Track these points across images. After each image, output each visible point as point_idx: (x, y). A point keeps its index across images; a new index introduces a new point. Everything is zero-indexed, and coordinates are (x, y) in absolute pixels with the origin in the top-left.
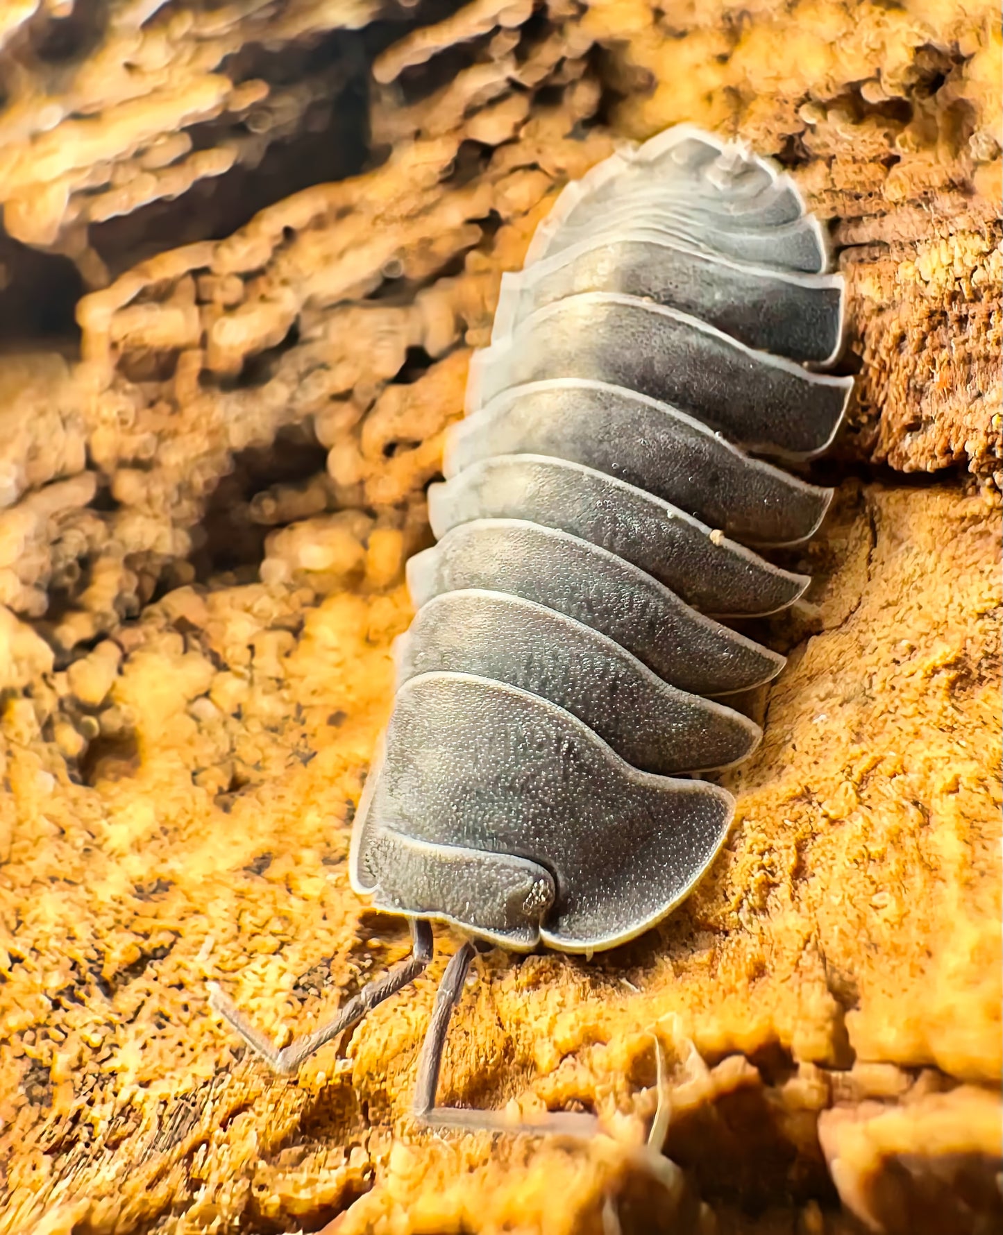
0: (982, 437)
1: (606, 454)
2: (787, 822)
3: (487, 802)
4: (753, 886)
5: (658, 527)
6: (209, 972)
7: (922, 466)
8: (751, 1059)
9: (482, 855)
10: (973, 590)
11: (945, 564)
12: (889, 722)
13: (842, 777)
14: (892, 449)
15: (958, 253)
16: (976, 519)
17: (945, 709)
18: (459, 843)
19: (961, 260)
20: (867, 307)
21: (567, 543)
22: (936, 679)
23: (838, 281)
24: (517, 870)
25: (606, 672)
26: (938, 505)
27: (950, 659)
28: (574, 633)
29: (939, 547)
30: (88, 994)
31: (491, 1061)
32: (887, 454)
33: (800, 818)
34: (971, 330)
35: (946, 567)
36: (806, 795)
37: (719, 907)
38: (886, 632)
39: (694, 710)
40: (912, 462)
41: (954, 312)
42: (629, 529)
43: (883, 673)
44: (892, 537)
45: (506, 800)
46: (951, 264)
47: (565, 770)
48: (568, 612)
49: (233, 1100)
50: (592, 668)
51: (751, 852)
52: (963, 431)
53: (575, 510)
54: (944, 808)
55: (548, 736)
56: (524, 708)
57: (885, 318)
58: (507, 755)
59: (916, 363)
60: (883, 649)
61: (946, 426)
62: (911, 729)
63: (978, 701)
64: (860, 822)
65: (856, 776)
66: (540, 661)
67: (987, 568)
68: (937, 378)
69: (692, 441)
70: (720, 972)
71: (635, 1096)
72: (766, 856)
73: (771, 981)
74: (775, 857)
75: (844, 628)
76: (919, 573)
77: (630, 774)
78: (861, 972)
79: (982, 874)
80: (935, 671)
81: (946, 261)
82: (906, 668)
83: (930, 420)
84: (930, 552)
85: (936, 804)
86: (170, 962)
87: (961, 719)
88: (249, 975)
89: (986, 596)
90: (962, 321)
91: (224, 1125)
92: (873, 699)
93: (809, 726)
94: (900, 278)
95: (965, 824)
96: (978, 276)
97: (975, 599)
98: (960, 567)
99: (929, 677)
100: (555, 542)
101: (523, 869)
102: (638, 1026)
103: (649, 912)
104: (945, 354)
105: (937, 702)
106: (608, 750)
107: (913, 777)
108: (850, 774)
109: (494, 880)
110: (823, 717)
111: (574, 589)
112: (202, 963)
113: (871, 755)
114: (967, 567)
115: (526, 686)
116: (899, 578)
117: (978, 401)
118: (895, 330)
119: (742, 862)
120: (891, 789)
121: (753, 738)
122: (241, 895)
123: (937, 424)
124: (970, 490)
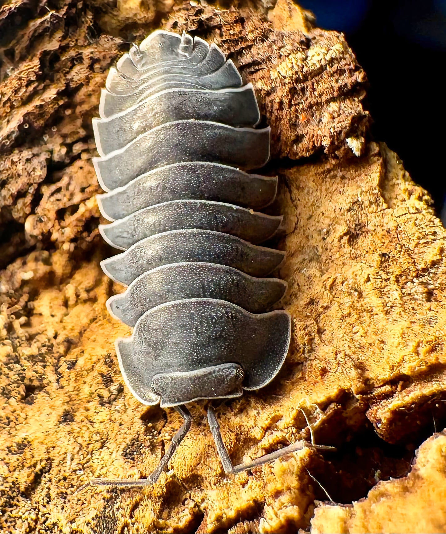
0: (328, 138)
1: (201, 191)
2: (308, 314)
3: (208, 347)
4: (306, 342)
5: (233, 216)
6: (75, 468)
7: (305, 155)
8: (338, 402)
9: (214, 367)
10: (341, 200)
11: (324, 193)
12: (330, 263)
13: (324, 290)
14: (289, 152)
15: (294, 61)
16: (329, 171)
17: (351, 251)
18: (201, 367)
19: (296, 64)
20: (263, 93)
21: (200, 233)
22: (343, 241)
23: (250, 86)
24: (228, 368)
25: (233, 280)
26: (313, 169)
27: (345, 231)
28: (216, 269)
29: (319, 187)
30: (18, 501)
31: (232, 446)
32: (288, 154)
33: (312, 310)
34: (308, 93)
35: (325, 194)
36: (312, 302)
37: (296, 355)
38: (314, 228)
39: (265, 284)
40: (300, 155)
41: (299, 86)
42: (222, 220)
43: (321, 244)
44: (298, 188)
45: (215, 344)
46: (293, 66)
47: (233, 323)
48: (210, 261)
49: (130, 506)
50: (228, 280)
51: (300, 330)
52: (319, 137)
53: (198, 218)
54: (367, 288)
55: (222, 313)
56: (209, 305)
57: (272, 97)
58: (210, 326)
59: (290, 112)
60: (315, 235)
61: (311, 136)
62: (341, 263)
63: (360, 243)
64: (336, 304)
65: (328, 288)
66: (208, 285)
67: (341, 190)
68: (301, 117)
69: (231, 175)
70: (307, 378)
71: (300, 433)
72: (306, 330)
73: (330, 374)
74: (309, 329)
75: (296, 231)
76: (316, 200)
77: (254, 317)
78: (362, 358)
79: (392, 307)
80: (341, 237)
81: (290, 65)
82: (329, 240)
83: (303, 136)
84: (317, 190)
85: (362, 288)
86: (54, 471)
87: (359, 252)
88: (95, 461)
89: (347, 201)
90: (303, 90)
91: (131, 517)
92: (321, 256)
93: (300, 274)
94: (273, 77)
95: (377, 291)
96: (305, 69)
97: (344, 204)
98: (330, 193)
99: (340, 241)
100: (194, 235)
101: (231, 367)
102: (292, 408)
103: (278, 366)
104: (301, 106)
105: (347, 250)
106: (243, 311)
107: (351, 281)
108: (326, 287)
109: (222, 375)
110: (305, 269)
111: (209, 251)
112: (69, 466)
113: (332, 278)
114: (334, 192)
115: (205, 297)
116: (310, 204)
117: (321, 123)
118: (277, 100)
119: (299, 336)
120: (344, 288)
121: (285, 287)
122: (70, 433)
123: (307, 137)
124: (324, 160)
